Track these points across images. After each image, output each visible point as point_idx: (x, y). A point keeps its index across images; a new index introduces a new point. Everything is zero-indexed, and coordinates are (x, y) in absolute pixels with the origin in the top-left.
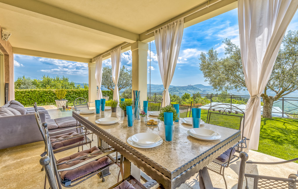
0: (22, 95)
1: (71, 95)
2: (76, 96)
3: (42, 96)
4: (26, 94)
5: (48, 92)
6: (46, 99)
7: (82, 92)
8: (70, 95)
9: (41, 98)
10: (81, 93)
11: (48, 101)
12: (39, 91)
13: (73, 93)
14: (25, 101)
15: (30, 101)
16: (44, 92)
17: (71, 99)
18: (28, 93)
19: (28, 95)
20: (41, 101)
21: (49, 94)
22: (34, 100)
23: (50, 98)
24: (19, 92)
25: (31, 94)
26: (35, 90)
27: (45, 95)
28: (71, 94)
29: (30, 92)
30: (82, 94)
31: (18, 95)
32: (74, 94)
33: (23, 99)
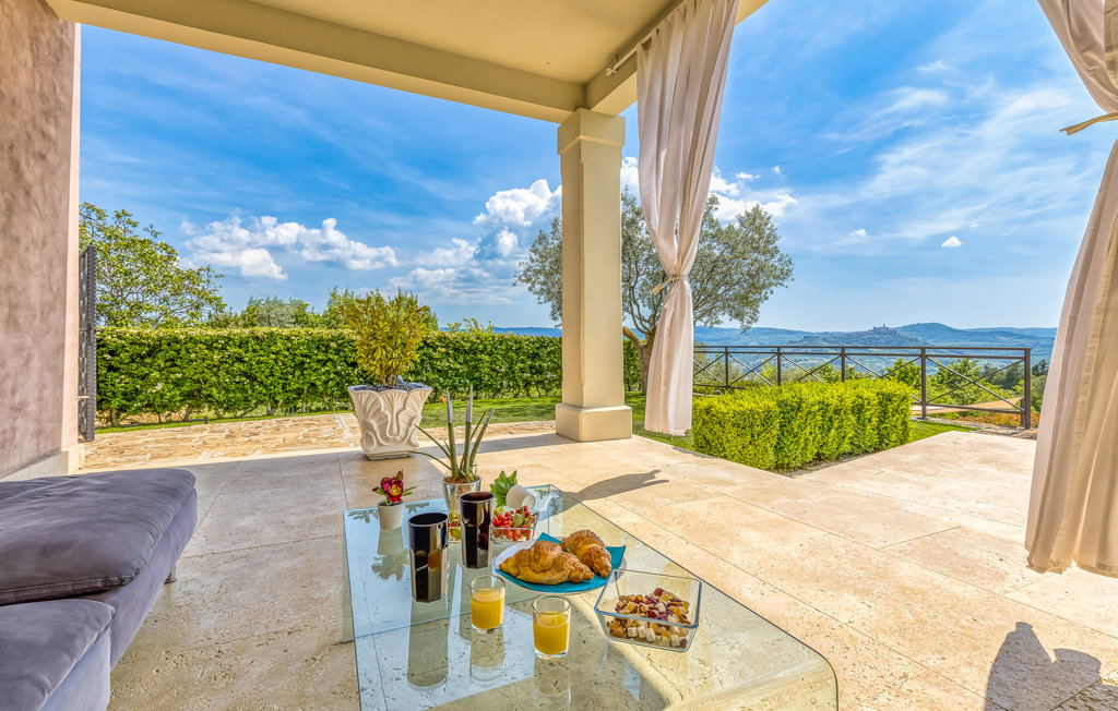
0: (212, 360)
1: (437, 359)
2: (458, 366)
3: (303, 363)
4: (232, 350)
5: (333, 345)
6: (323, 378)
7: (485, 348)
8: (431, 358)
9: (298, 373)
10: (482, 352)
11: (329, 391)
12: (288, 339)
13: (443, 350)
14: (227, 391)
15: (247, 387)
16: (313, 341)
17: (437, 380)
18: (240, 347)
19: (240, 360)
20: (299, 392)
21: (337, 352)
22: (265, 386)
23: (343, 377)
24: (196, 343)
25: (254, 351)
26: (272, 334)
27: (319, 361)
28: (436, 355)
29: (247, 342)
30: (487, 358)
31: (193, 356)
32: (447, 353)
33: (214, 379)
